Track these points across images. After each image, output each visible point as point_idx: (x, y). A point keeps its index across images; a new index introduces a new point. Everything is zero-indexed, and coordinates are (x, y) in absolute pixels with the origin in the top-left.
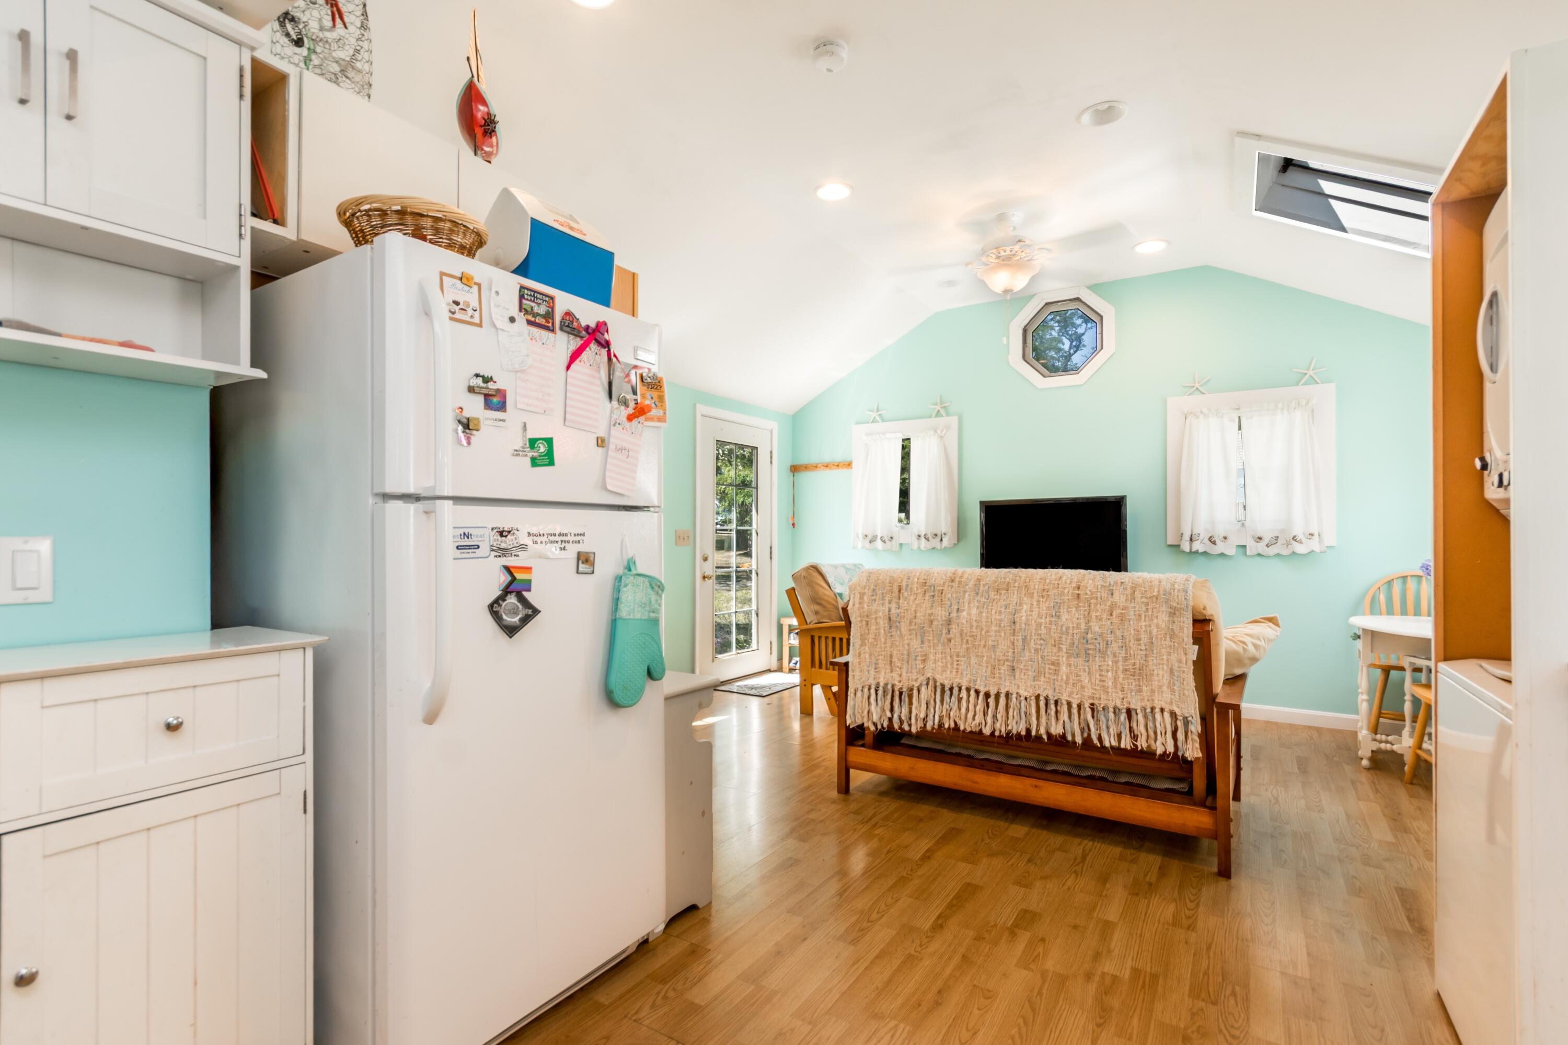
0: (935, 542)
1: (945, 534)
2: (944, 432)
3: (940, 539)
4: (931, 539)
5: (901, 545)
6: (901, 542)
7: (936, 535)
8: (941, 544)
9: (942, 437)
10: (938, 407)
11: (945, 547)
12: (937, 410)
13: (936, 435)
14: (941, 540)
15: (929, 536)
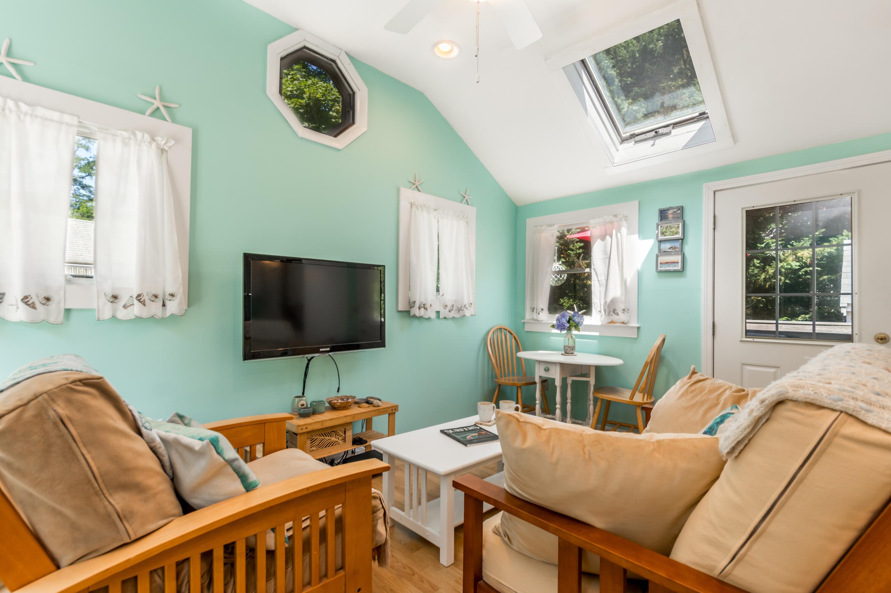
0: (155, 308)
1: (172, 295)
2: (170, 144)
3: (161, 303)
4: (147, 302)
5: (68, 311)
6: (68, 307)
7: (156, 297)
8: (164, 311)
9: (163, 151)
10: (157, 103)
11: (172, 315)
12: (154, 107)
13: (154, 145)
14: (164, 305)
15: (145, 298)
